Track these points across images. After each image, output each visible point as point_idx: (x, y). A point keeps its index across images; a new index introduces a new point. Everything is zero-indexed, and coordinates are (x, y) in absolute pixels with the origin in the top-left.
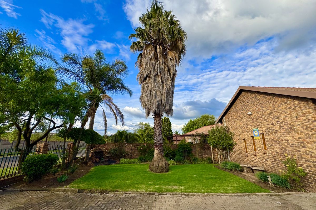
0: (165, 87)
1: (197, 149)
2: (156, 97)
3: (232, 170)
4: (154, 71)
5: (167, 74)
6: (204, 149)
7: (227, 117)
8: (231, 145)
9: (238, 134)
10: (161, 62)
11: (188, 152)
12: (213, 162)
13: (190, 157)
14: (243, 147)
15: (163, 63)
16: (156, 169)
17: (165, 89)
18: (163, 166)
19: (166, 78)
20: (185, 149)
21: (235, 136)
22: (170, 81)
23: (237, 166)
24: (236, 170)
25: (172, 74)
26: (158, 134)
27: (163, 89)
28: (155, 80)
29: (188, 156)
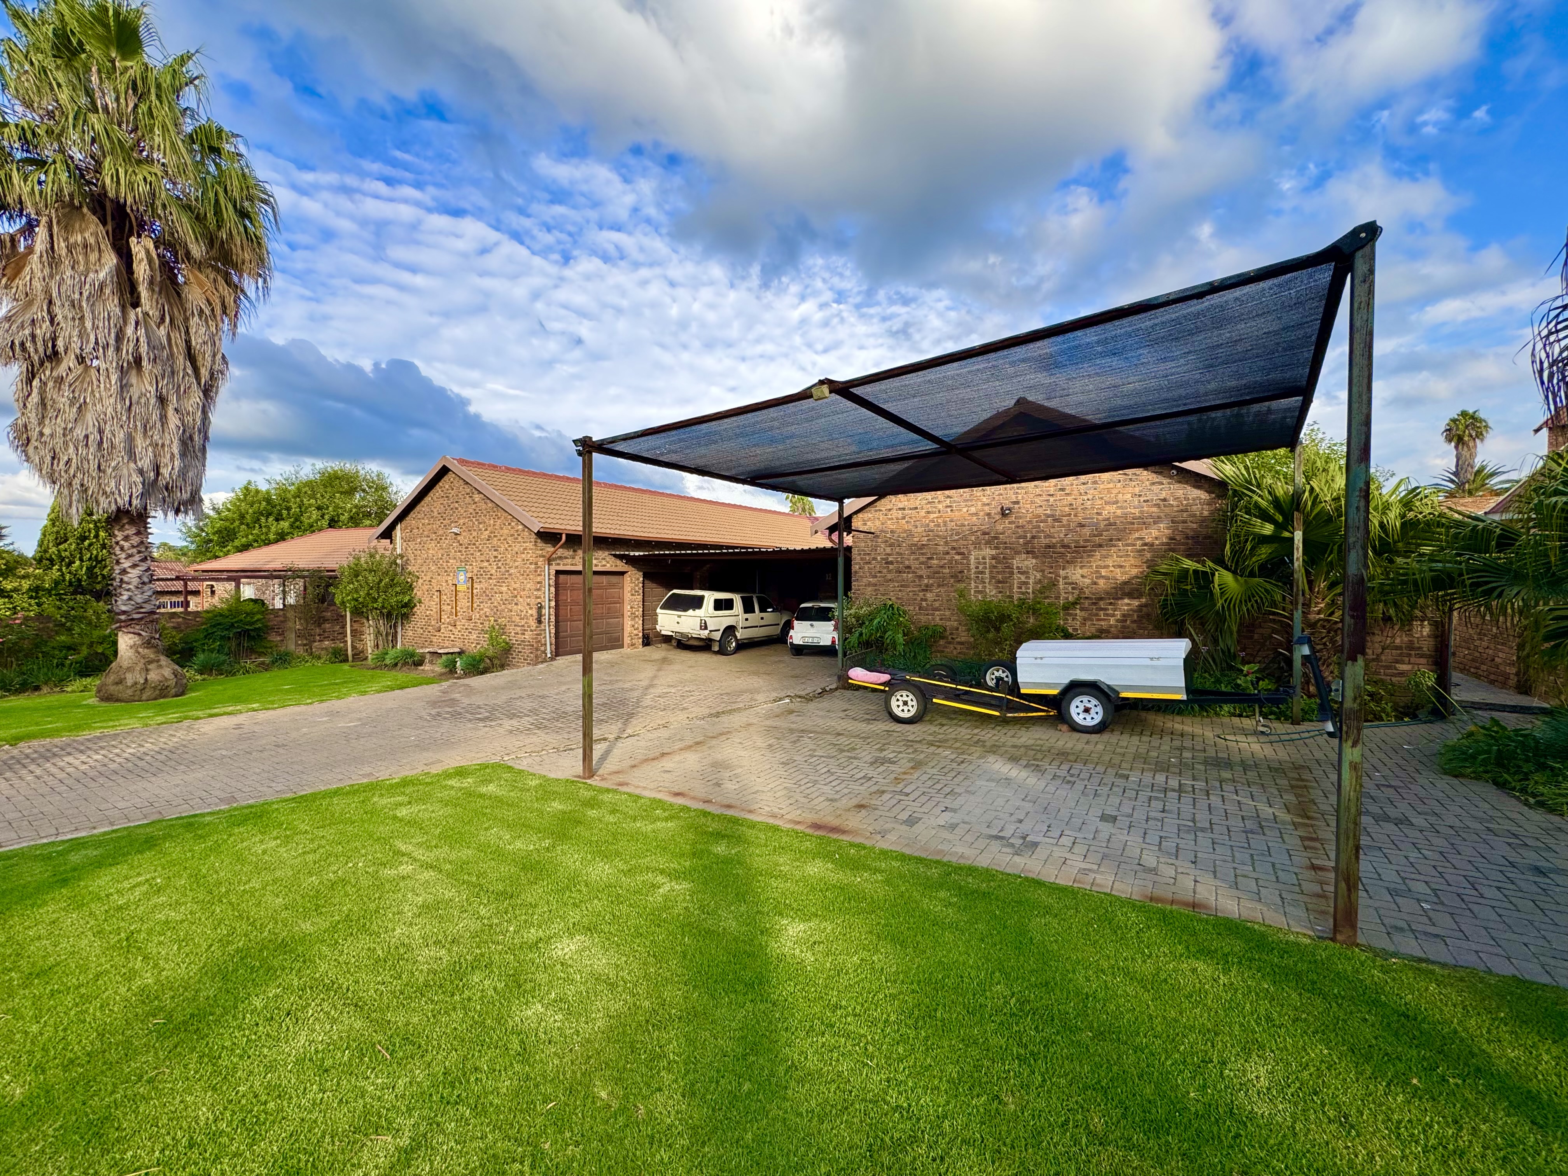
0: (173, 420)
1: (290, 624)
2: (131, 454)
3: (396, 665)
4: (118, 349)
5: (184, 369)
6: (320, 621)
7: (406, 528)
8: (406, 605)
9: (428, 578)
10: (154, 313)
11: (251, 638)
12: (350, 659)
13: (260, 654)
14: (435, 608)
15: (163, 319)
16: (138, 693)
17: (172, 426)
18: (166, 680)
19: (179, 387)
20: (238, 627)
21: (420, 581)
22: (196, 397)
23: (412, 655)
24: (405, 664)
25: (204, 373)
26: (136, 581)
27: (162, 426)
28: (124, 387)
29: (252, 651)
